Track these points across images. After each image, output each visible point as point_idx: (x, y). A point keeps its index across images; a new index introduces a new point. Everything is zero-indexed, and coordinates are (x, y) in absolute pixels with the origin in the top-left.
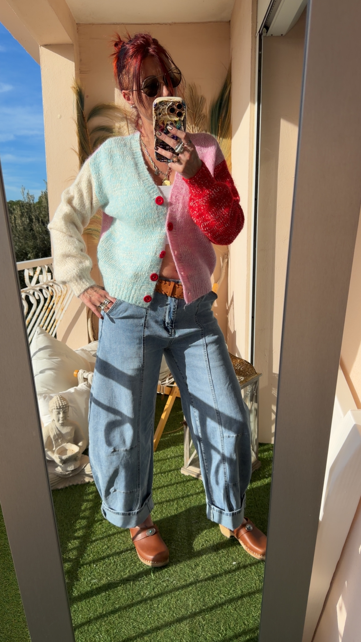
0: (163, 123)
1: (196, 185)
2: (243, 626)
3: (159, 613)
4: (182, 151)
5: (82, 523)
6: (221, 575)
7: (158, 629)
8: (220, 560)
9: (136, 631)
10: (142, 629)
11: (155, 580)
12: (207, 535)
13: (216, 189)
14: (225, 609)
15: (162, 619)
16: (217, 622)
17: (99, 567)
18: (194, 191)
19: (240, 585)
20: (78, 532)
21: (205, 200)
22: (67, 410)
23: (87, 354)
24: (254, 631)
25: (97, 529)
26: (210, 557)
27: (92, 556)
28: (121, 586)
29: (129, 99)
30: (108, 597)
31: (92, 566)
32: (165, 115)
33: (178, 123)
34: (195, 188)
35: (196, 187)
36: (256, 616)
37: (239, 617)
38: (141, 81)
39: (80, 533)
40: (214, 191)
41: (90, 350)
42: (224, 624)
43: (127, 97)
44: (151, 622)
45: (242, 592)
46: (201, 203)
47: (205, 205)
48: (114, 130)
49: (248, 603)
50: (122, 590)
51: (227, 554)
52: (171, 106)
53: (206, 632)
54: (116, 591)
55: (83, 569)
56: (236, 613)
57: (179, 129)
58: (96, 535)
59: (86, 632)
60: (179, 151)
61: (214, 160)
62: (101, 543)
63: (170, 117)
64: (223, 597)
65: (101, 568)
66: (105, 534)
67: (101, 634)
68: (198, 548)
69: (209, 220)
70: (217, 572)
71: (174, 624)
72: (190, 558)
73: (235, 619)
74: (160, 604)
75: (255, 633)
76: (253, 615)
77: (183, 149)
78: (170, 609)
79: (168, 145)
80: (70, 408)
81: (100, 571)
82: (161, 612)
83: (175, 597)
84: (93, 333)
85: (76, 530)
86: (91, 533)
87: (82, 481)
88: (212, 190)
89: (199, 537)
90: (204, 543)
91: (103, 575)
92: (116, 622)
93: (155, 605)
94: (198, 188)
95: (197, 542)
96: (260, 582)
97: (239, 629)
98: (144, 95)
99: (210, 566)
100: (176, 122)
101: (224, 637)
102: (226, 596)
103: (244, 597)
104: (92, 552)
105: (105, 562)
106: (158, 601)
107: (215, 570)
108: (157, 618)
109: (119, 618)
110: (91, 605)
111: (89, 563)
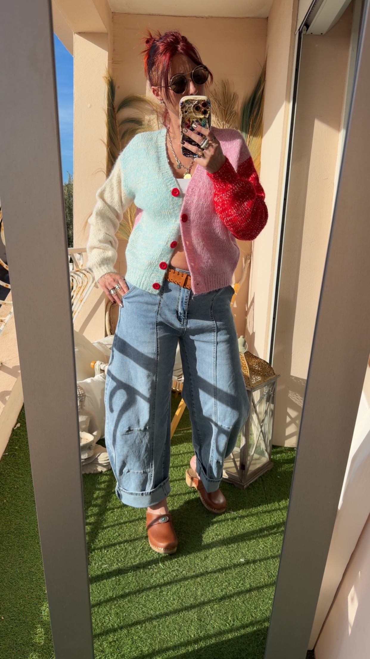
0: (189, 121)
1: (220, 180)
2: (251, 618)
3: (168, 600)
4: (207, 146)
5: (93, 511)
6: (230, 568)
7: (167, 614)
8: (229, 554)
9: (145, 616)
10: (151, 614)
11: (164, 569)
12: (217, 529)
13: (239, 184)
14: (233, 601)
15: (171, 607)
16: (225, 613)
17: (110, 553)
18: (218, 186)
19: (249, 580)
20: (90, 518)
21: (228, 195)
22: (84, 399)
23: (103, 347)
24: (262, 623)
25: (108, 517)
26: (220, 551)
27: (103, 542)
28: (131, 572)
29: (157, 95)
30: (118, 582)
31: (103, 551)
32: (191, 112)
33: (203, 120)
34: (219, 183)
35: (220, 181)
36: (263, 610)
37: (247, 609)
38: (169, 79)
39: (92, 520)
40: (237, 186)
41: (106, 343)
42: (232, 615)
43: (156, 93)
44: (160, 608)
45: (251, 586)
46: (224, 197)
47: (228, 200)
48: (143, 122)
49: (256, 597)
50: (133, 576)
51: (236, 549)
52: (197, 105)
53: (214, 622)
54: (126, 577)
55: (94, 554)
56: (244, 605)
57: (204, 126)
58: (108, 523)
59: (96, 613)
60: (205, 146)
61: (238, 156)
62: (112, 530)
63: (196, 115)
64: (231, 590)
65: (112, 554)
66: (116, 522)
67: (111, 617)
68: (209, 541)
69: (232, 215)
70: (226, 565)
71: (182, 612)
72: (199, 550)
73: (243, 611)
74: (170, 592)
75: (262, 625)
76: (260, 608)
77: (208, 145)
78: (179, 597)
79: (194, 141)
80: (86, 398)
81: (110, 556)
82: (170, 599)
83: (184, 586)
84: (110, 326)
85: (88, 517)
86: (103, 520)
87: (95, 470)
88: (235, 185)
89: (210, 530)
90: (214, 537)
91: (113, 560)
92: (126, 606)
93: (164, 593)
94: (222, 182)
95: (208, 535)
96: (268, 577)
97: (246, 621)
98: (171, 92)
99: (220, 559)
100: (201, 119)
101: (231, 627)
102: (235, 589)
103: (253, 591)
104: (103, 539)
105: (116, 549)
106: (168, 589)
107: (225, 563)
108: (166, 605)
109: (129, 603)
110: (102, 588)
111: (101, 549)
